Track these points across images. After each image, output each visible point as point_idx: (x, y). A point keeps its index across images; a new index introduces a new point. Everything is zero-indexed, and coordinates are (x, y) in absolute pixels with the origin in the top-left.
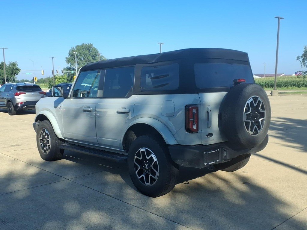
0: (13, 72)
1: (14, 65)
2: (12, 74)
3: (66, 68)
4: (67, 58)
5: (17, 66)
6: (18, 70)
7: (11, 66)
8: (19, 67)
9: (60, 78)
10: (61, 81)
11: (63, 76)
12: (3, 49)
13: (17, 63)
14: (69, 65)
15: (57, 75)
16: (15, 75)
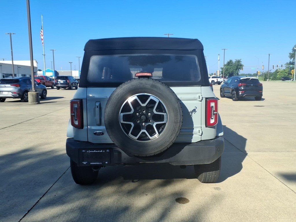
0: (237, 67)
1: (239, 61)
2: (237, 69)
3: (288, 62)
4: (290, 54)
5: (241, 63)
6: (241, 65)
7: (236, 63)
8: (242, 63)
9: (282, 72)
10: (282, 74)
11: (285, 70)
12: (224, 49)
13: (241, 61)
14: (292, 60)
15: (280, 69)
16: (239, 70)
